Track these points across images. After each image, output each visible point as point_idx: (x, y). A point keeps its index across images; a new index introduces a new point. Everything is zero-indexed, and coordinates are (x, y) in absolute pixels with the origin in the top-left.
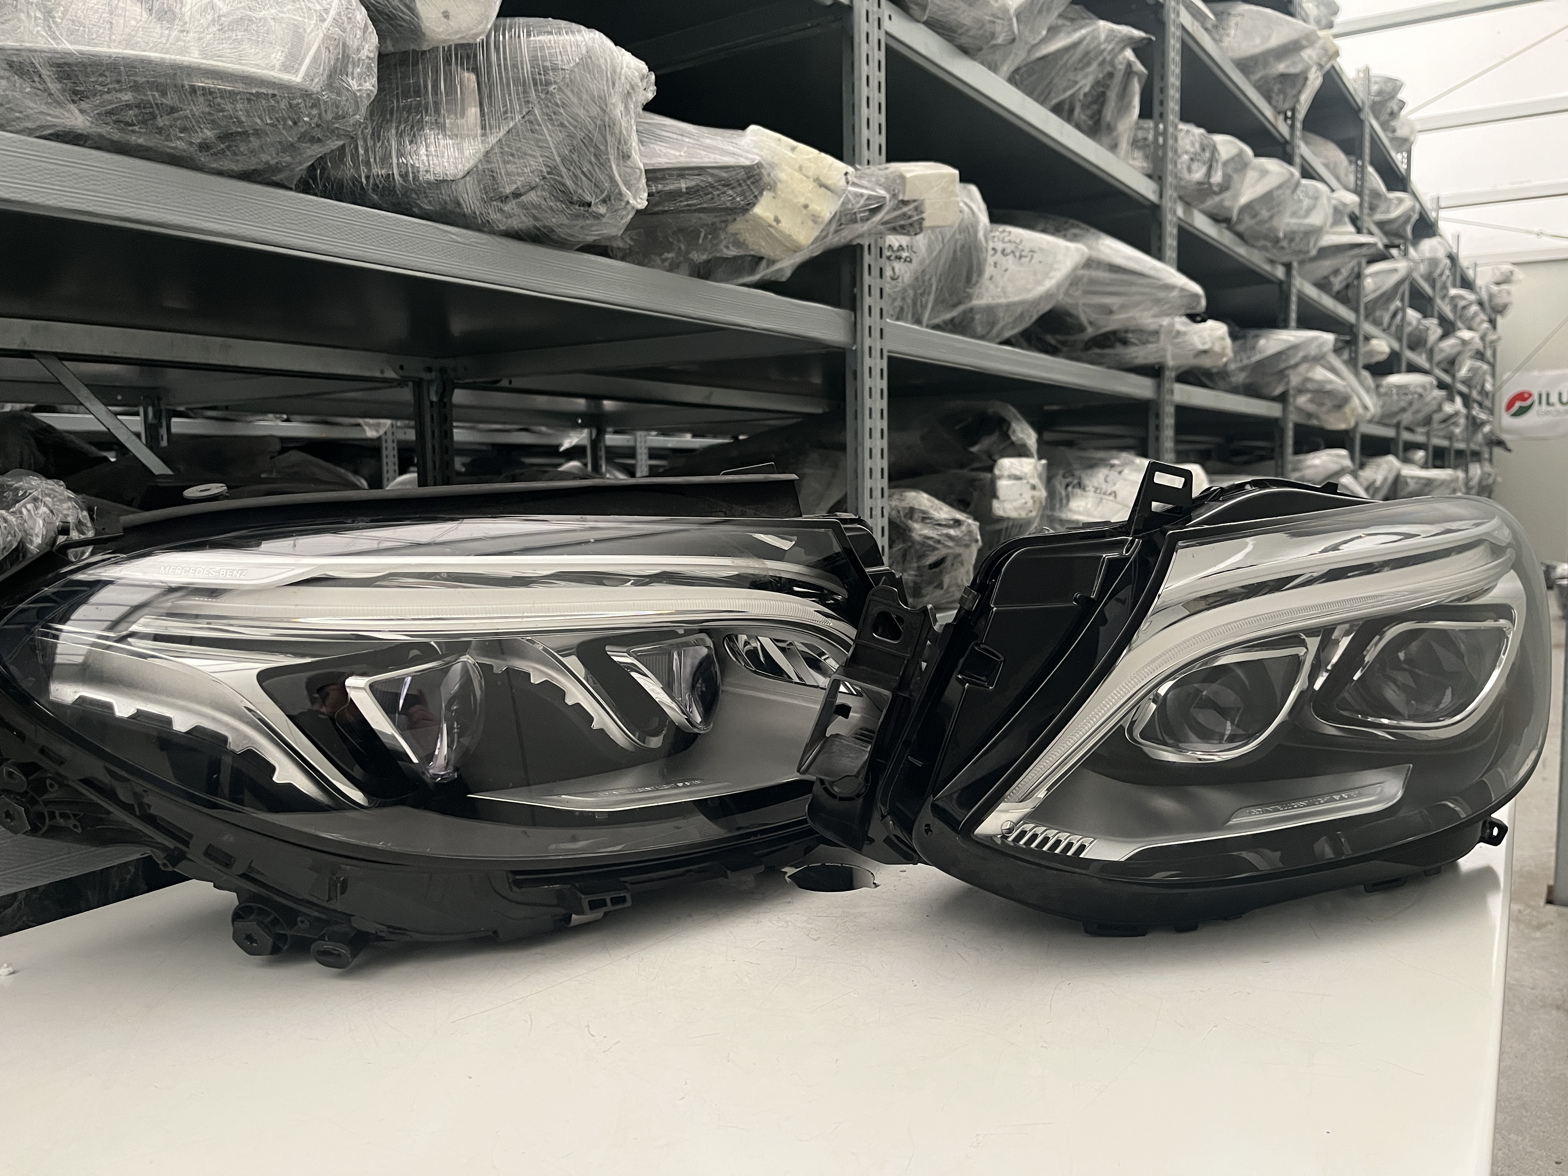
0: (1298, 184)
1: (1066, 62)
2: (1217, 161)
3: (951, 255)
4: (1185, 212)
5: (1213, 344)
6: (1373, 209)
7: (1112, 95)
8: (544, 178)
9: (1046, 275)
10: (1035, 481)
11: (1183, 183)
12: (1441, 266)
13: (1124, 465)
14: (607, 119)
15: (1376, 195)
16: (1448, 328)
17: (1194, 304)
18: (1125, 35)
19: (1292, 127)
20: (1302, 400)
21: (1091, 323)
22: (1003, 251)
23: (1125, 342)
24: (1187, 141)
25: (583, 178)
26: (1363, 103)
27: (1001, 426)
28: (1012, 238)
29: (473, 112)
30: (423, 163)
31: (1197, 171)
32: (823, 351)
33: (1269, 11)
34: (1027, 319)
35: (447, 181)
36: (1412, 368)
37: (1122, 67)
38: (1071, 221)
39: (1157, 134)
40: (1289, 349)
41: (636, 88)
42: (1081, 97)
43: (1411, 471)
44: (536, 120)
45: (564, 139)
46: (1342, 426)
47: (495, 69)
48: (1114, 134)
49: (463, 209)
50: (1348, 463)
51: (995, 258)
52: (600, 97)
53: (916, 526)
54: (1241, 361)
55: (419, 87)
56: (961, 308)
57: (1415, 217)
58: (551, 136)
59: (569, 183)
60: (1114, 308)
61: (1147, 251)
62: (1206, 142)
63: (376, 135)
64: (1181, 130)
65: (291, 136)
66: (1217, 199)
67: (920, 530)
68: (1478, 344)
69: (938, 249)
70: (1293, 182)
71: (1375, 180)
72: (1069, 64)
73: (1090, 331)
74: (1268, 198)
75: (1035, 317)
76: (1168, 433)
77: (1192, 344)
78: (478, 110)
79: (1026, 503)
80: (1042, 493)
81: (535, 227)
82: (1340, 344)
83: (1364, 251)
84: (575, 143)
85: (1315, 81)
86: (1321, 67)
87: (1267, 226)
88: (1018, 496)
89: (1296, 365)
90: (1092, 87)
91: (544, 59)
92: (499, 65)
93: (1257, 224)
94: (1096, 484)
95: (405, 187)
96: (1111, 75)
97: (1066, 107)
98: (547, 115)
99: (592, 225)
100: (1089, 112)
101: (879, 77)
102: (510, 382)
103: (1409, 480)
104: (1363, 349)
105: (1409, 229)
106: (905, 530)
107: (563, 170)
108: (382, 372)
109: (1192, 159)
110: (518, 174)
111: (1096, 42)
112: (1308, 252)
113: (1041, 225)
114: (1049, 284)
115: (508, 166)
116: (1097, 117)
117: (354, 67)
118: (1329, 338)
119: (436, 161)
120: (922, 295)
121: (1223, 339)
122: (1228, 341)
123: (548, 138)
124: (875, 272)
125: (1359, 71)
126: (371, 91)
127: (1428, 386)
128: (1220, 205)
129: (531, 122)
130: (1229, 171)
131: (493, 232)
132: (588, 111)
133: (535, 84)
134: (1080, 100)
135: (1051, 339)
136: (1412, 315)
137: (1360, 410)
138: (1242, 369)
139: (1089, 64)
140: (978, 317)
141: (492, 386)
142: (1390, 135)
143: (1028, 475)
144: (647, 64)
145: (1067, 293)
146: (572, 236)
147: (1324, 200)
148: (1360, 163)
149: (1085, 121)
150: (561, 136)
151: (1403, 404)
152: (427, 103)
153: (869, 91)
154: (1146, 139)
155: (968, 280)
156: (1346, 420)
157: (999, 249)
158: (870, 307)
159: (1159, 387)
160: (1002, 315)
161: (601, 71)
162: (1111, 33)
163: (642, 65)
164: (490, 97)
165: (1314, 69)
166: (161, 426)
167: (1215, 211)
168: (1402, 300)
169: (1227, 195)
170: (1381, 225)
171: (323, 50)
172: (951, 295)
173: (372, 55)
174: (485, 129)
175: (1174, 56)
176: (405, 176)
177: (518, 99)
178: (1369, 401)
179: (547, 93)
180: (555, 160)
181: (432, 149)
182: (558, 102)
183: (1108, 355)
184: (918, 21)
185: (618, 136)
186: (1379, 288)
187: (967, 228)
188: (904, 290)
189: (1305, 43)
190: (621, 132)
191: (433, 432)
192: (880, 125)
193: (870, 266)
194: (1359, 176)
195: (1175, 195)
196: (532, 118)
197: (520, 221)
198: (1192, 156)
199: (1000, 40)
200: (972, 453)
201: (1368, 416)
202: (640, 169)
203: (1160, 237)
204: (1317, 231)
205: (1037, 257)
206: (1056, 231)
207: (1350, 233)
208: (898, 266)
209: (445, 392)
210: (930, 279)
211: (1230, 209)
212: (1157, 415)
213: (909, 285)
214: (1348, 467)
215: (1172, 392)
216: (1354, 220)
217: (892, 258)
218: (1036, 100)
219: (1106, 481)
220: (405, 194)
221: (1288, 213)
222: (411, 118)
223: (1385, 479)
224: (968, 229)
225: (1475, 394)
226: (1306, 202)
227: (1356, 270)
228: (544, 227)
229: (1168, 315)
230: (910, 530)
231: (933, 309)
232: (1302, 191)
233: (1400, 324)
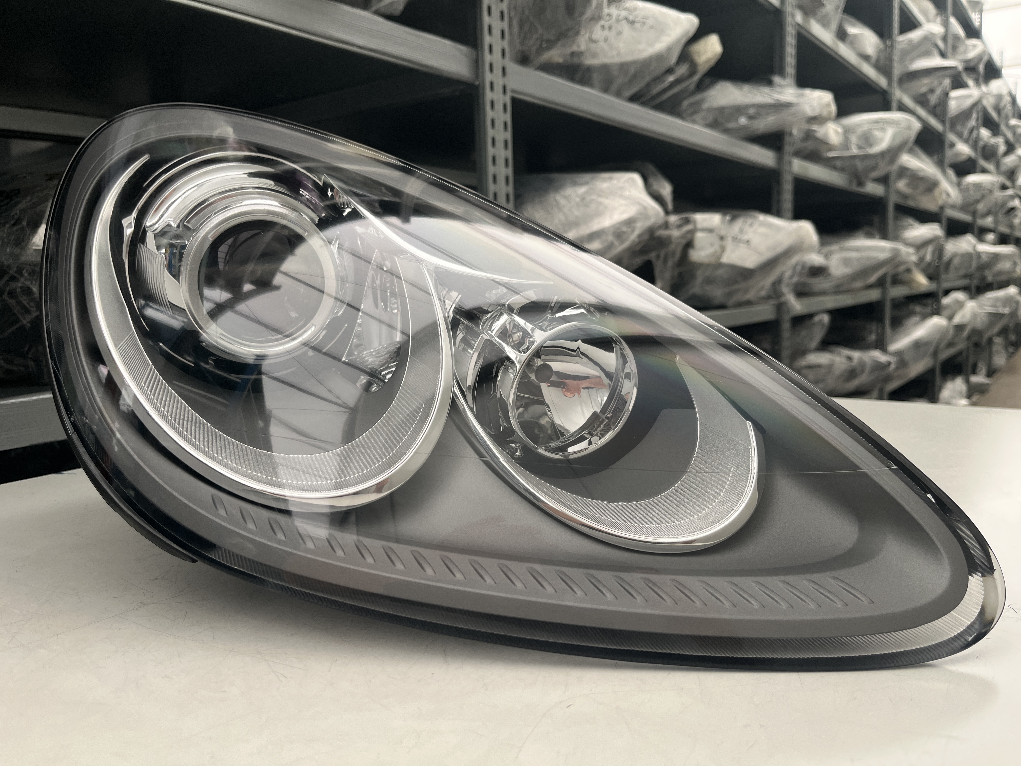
6: (955, 48)
36: (984, 171)
103: (981, 254)
104: (949, 153)
136: (985, 133)
151: (978, 196)
159: (780, 159)
168: (977, 120)
201: (950, 201)
215: (790, 163)
233: (976, 138)
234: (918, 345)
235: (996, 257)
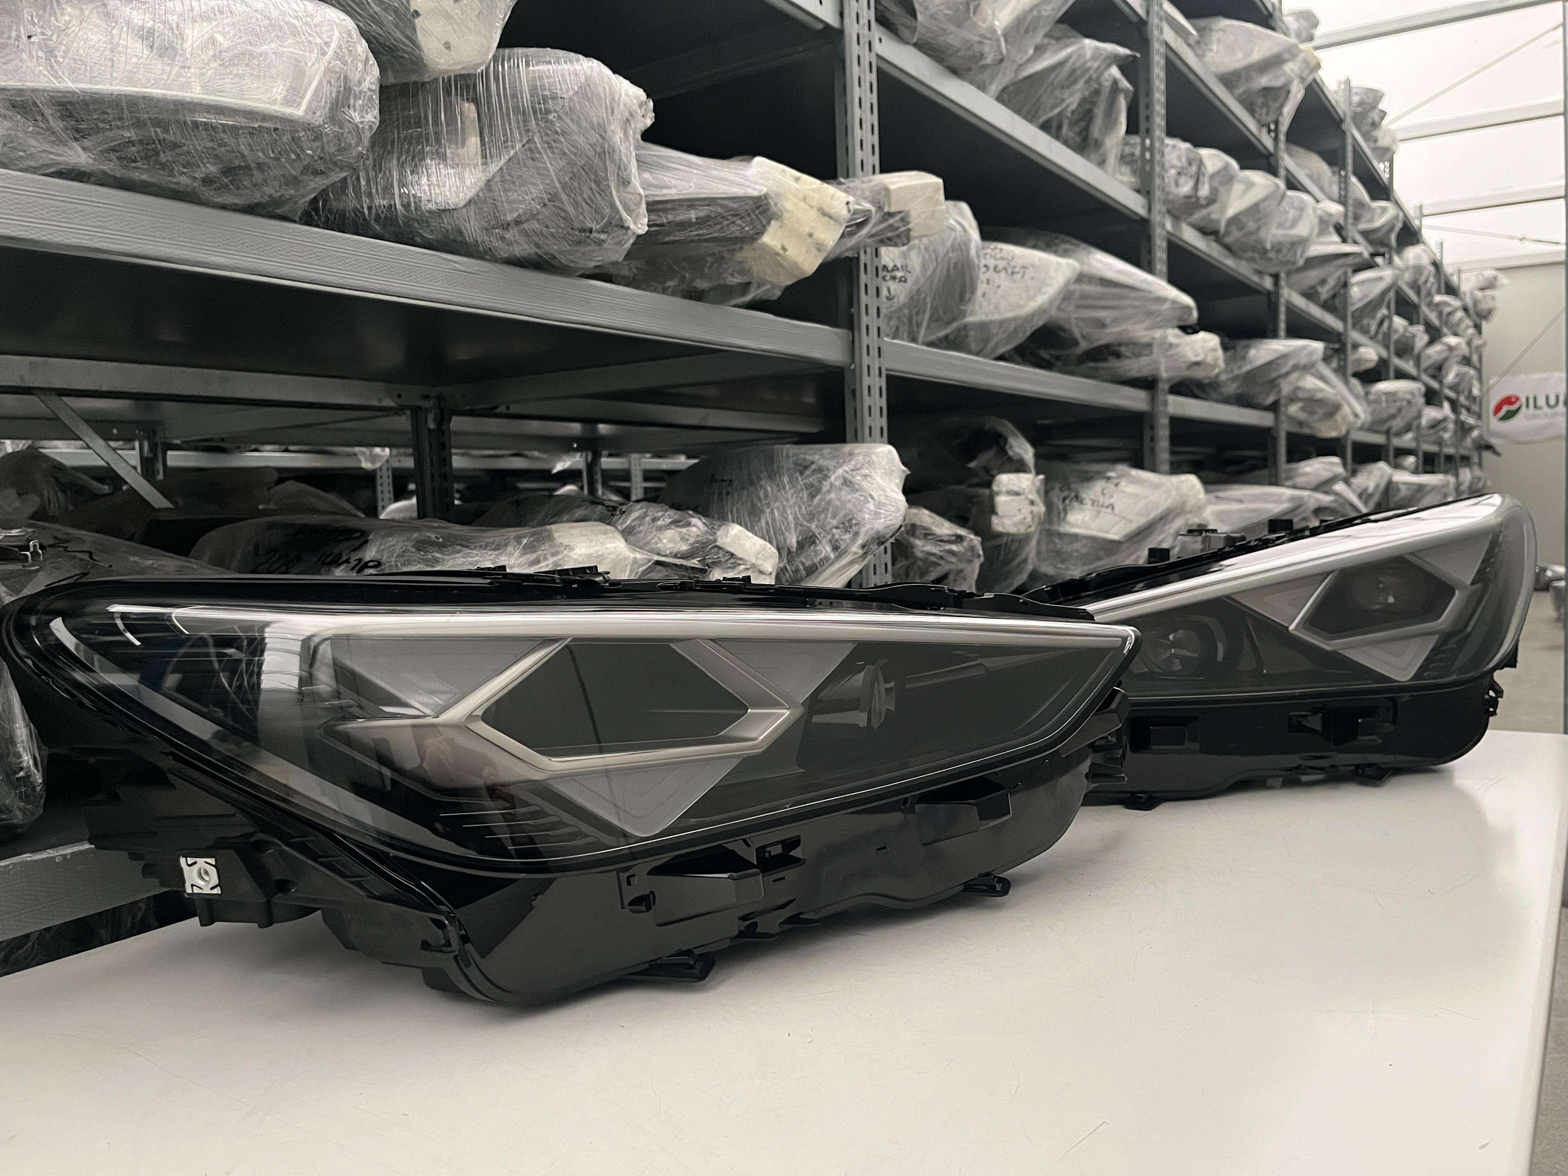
0: (1283, 196)
1: (1053, 80)
2: (1204, 175)
3: (945, 272)
4: (1173, 226)
5: (1206, 355)
7: (1099, 112)
8: (545, 205)
9: (1039, 291)
10: (1033, 496)
11: (1171, 197)
12: (1425, 274)
13: (1120, 476)
14: (606, 146)
15: (1360, 204)
16: (1434, 334)
17: (1186, 316)
18: (1111, 53)
19: (1276, 139)
20: (1293, 409)
21: (1084, 337)
22: (996, 267)
23: (1118, 356)
24: (1174, 156)
25: (584, 204)
26: (1345, 114)
27: (998, 442)
28: (1004, 254)
29: (474, 141)
30: (425, 193)
31: (1184, 185)
32: (822, 371)
33: (1250, 26)
34: (1021, 335)
35: (449, 210)
37: (1107, 84)
38: (1062, 237)
39: (1144, 149)
40: (1278, 358)
41: (635, 115)
42: (1069, 115)
43: (1402, 477)
44: (536, 148)
45: (564, 166)
46: (1334, 434)
47: (494, 99)
48: (1102, 151)
49: (464, 237)
50: (1340, 470)
51: (987, 275)
52: (599, 124)
53: (918, 543)
54: (1232, 371)
55: (420, 118)
56: (955, 325)
57: (1399, 226)
58: (551, 164)
59: (570, 209)
60: (1107, 322)
61: (1137, 263)
62: (1192, 156)
63: (378, 166)
64: (1167, 145)
65: (294, 169)
66: (1204, 212)
67: (922, 547)
68: (1465, 349)
69: (932, 268)
70: (1279, 193)
71: (1358, 190)
72: (1056, 82)
73: (1084, 345)
74: (1254, 210)
75: (1029, 332)
76: (1163, 443)
77: (1185, 356)
78: (479, 139)
79: (1025, 518)
80: (1041, 508)
81: (536, 254)
82: (1329, 353)
83: (1350, 260)
84: (575, 170)
85: (1297, 94)
86: (1303, 79)
87: (1254, 237)
88: (1017, 512)
89: (1287, 374)
90: (1079, 105)
91: (543, 88)
92: (499, 95)
93: (1245, 235)
94: (1093, 497)
95: (407, 217)
96: (1097, 92)
97: (1054, 125)
98: (548, 143)
99: (593, 251)
100: (1077, 129)
101: (871, 99)
102: (508, 408)
105: (1393, 237)
106: (907, 547)
107: (564, 197)
108: (380, 400)
109: (1179, 174)
110: (521, 202)
111: (1082, 60)
112: (1294, 263)
113: (1031, 242)
114: (1041, 300)
115: (510, 194)
116: (1084, 134)
117: (355, 99)
118: (1318, 346)
119: (437, 191)
120: (917, 313)
121: (1214, 350)
122: (1220, 353)
123: (549, 165)
124: (872, 291)
125: (1340, 83)
126: (372, 122)
127: (1417, 393)
128: (1208, 217)
129: (531, 150)
130: (1216, 184)
131: (495, 260)
132: (587, 138)
133: (535, 113)
134: (1067, 117)
135: (1045, 354)
137: (1351, 418)
138: (1234, 379)
139: (1075, 82)
140: (972, 333)
141: (490, 413)
142: (1372, 145)
143: (1026, 491)
144: (645, 91)
145: (1059, 308)
146: (573, 262)
147: (1310, 211)
148: (1343, 173)
149: (1073, 138)
150: (562, 163)
152: (428, 134)
153: (861, 114)
154: (1133, 154)
155: (962, 297)
156: (1337, 428)
157: (991, 266)
158: (867, 327)
160: (995, 331)
161: (599, 99)
162: (1097, 52)
163: (640, 93)
164: (490, 126)
165: (1296, 82)
166: (157, 459)
167: (1202, 224)
169: (1214, 207)
170: (1365, 234)
171: (325, 83)
172: (945, 313)
173: (374, 87)
174: (486, 158)
175: (1158, 73)
176: (406, 206)
177: (518, 128)
178: (1359, 408)
179: (547, 121)
180: (556, 187)
181: (434, 179)
182: (559, 130)
183: (1103, 368)
184: (907, 43)
185: (618, 162)
186: (1366, 296)
187: (960, 246)
188: (900, 309)
189: (1287, 56)
190: (620, 159)
191: (432, 460)
192: (873, 146)
193: (866, 285)
194: (1343, 186)
195: (1164, 209)
196: (533, 146)
197: (522, 248)
198: (1179, 170)
199: (989, 61)
200: (970, 469)
202: (641, 196)
203: (1150, 251)
204: (1303, 242)
205: (1029, 273)
206: (1048, 247)
207: (1336, 243)
208: (894, 286)
209: (443, 419)
210: (925, 298)
211: (1217, 222)
212: (1152, 428)
213: (904, 305)
214: (1340, 474)
216: (1339, 229)
217: (887, 278)
218: (1025, 118)
219: (1103, 494)
220: (406, 224)
221: (1274, 224)
222: (412, 148)
223: (1377, 486)
224: (962, 247)
225: (1462, 399)
226: (1292, 213)
227: (1342, 279)
228: (546, 254)
229: (1160, 327)
230: (912, 546)
231: (928, 326)
232: (1288, 203)
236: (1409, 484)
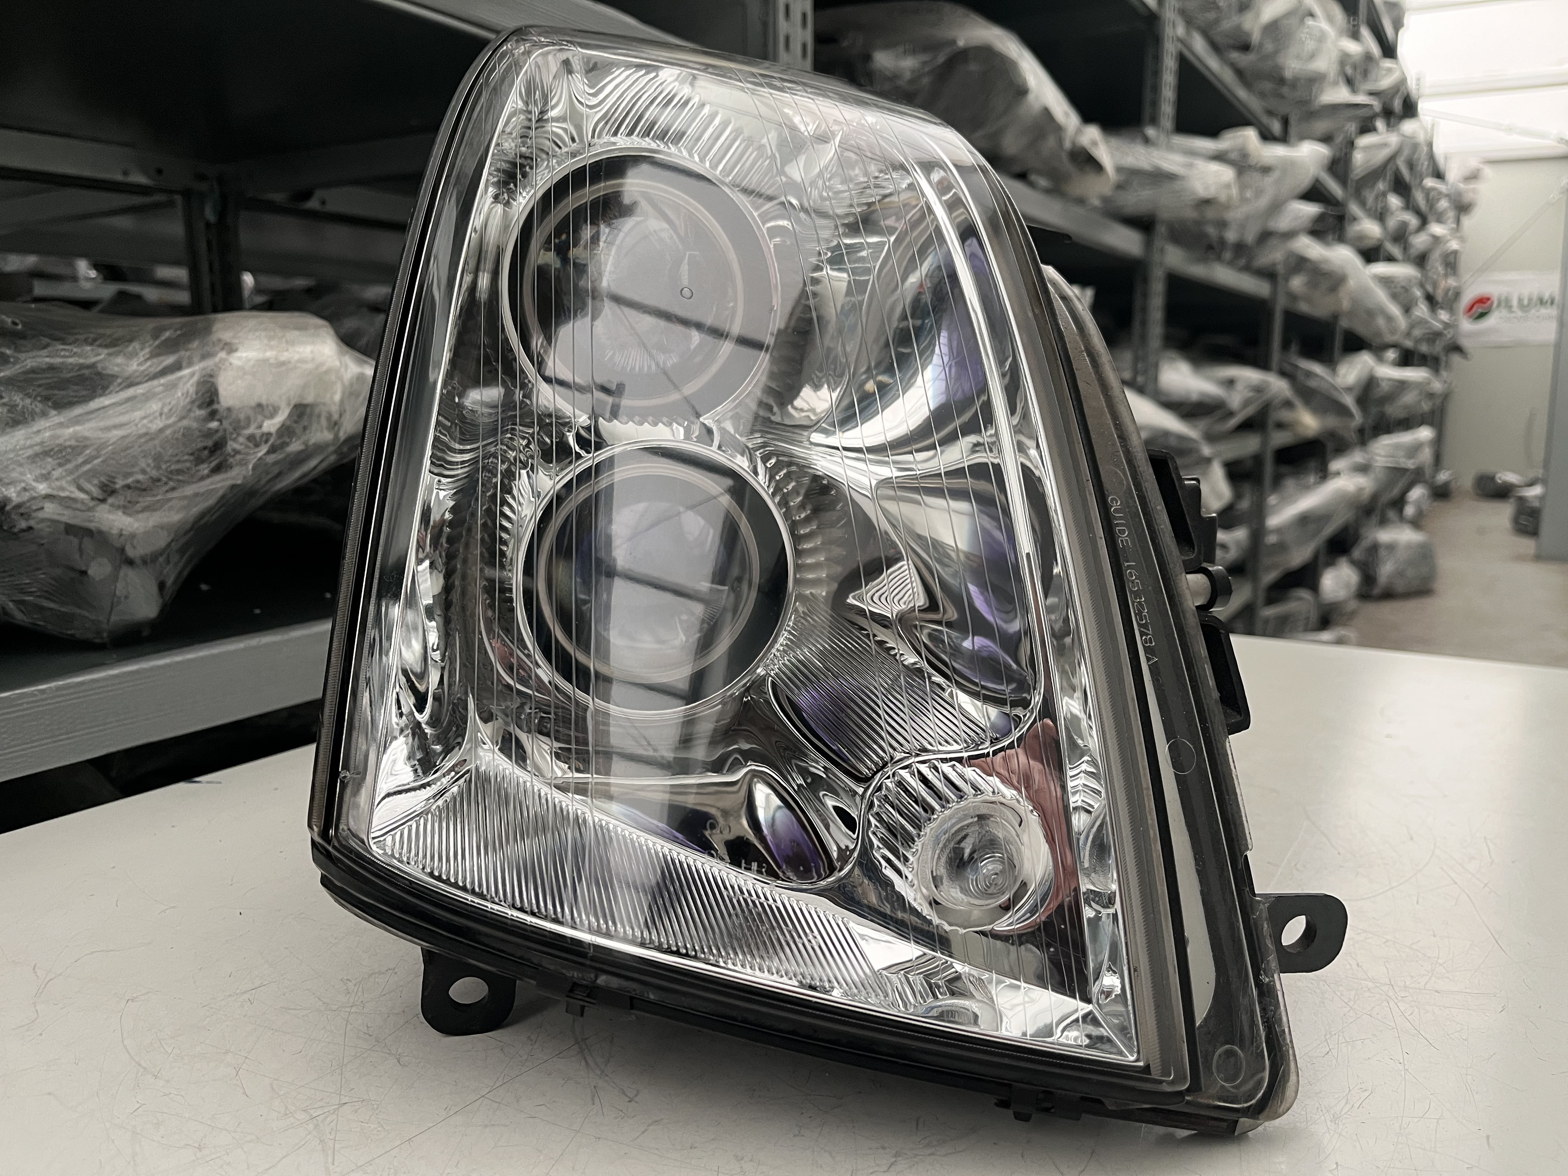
0: (1303, 20)
4: (1185, 32)
6: (1365, 73)
12: (1419, 151)
15: (1369, 59)
16: (1422, 221)
20: (1296, 282)
36: (1390, 259)
43: (1384, 371)
57: (1402, 92)
71: (1371, 41)
83: (1361, 113)
87: (1272, 63)
93: (1261, 61)
103: (1382, 381)
104: (1351, 229)
105: (1397, 105)
108: (124, 174)
112: (1309, 105)
121: (1228, 186)
127: (1414, 281)
136: (1394, 201)
141: (295, 207)
147: (1329, 45)
148: (1354, 20)
159: (1148, 244)
168: (1387, 182)
186: (1368, 164)
195: (1177, 5)
204: (1320, 82)
207: (1348, 93)
209: (227, 212)
212: (1146, 280)
215: (1162, 250)
216: (1350, 82)
221: (1293, 52)
226: (1310, 45)
227: (1350, 138)
232: (1307, 33)
233: (1382, 208)
234: (1304, 520)
235: (1402, 385)
236: (1390, 380)
